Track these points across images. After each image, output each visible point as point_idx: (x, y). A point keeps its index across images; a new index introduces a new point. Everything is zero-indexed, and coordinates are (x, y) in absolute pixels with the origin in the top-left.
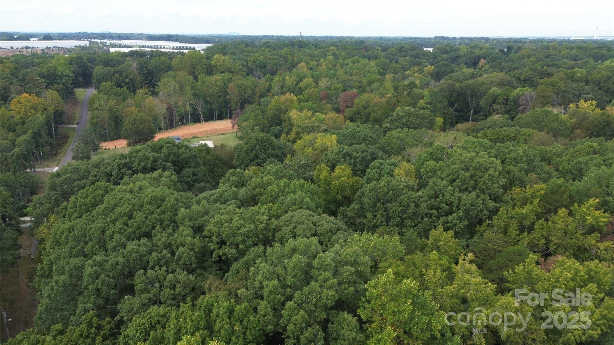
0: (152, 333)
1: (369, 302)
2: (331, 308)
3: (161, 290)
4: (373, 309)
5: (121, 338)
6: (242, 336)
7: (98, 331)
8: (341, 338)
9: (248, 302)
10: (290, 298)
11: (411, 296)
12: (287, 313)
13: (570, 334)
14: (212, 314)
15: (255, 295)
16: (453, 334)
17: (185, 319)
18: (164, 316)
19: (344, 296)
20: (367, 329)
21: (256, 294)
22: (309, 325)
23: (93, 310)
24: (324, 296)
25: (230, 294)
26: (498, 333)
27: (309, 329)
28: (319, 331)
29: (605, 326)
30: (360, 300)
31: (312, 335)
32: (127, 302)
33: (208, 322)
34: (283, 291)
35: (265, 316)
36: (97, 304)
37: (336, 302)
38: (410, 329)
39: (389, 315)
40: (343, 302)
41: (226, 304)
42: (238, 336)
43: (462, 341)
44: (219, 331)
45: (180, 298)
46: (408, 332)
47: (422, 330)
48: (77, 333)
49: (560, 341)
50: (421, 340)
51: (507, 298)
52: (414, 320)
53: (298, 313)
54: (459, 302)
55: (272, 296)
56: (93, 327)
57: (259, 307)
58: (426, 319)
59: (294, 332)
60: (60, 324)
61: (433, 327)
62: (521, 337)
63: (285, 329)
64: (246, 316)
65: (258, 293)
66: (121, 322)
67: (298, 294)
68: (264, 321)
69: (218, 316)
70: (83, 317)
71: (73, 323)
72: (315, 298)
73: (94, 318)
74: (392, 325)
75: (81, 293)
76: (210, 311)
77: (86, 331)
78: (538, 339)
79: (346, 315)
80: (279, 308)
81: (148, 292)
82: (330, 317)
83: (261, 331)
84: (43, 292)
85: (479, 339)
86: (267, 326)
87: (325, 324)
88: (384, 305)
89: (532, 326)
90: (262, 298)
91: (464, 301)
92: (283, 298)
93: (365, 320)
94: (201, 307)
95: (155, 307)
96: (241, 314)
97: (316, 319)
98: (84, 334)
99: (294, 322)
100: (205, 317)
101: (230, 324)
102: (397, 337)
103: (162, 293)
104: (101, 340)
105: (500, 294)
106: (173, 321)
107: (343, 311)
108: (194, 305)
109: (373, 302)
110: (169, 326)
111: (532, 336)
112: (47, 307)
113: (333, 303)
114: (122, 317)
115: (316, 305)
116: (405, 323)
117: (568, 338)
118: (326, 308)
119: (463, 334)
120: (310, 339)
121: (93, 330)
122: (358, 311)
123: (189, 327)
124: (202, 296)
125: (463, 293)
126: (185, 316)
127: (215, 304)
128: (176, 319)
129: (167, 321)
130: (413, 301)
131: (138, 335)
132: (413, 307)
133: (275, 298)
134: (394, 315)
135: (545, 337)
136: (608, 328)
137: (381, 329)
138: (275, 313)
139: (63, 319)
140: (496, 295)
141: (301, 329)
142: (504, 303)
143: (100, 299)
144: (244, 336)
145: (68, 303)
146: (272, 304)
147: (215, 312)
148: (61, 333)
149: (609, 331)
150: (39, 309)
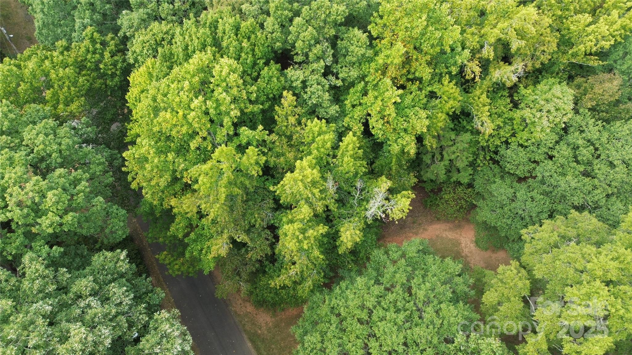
0: (160, 50)
1: (381, 17)
2: (341, 24)
3: (160, 5)
4: (385, 25)
5: (130, 53)
6: (251, 53)
7: (104, 47)
8: (350, 54)
9: (254, 18)
10: (297, 14)
11: (427, 11)
12: (295, 29)
13: (582, 45)
14: (218, 31)
15: (260, 11)
16: (463, 49)
17: (190, 36)
18: (167, 33)
19: (355, 11)
20: (377, 45)
21: (261, 9)
22: (318, 42)
23: (91, 26)
24: (334, 12)
25: (234, 9)
26: (509, 45)
27: (318, 46)
28: (328, 47)
29: (621, 37)
30: (372, 15)
31: (321, 51)
32: (126, 17)
33: (214, 38)
34: (290, 6)
35: (273, 33)
36: (95, 19)
37: (346, 18)
38: (421, 45)
39: (401, 31)
40: (354, 17)
41: (231, 20)
42: (247, 53)
43: (471, 55)
44: (228, 48)
45: (181, 14)
46: (419, 48)
47: (432, 46)
48: (83, 49)
49: (570, 52)
50: (430, 55)
51: (528, 9)
52: (426, 36)
53: (306, 30)
54: (477, 15)
55: (279, 12)
56: (97, 43)
57: (265, 24)
58: (438, 34)
59: (303, 49)
60: (63, 40)
61: (444, 42)
62: (532, 49)
63: (293, 46)
64: (253, 33)
65: (263, 8)
66: (125, 40)
67: (306, 9)
68: (272, 38)
69: (224, 33)
70: (84, 33)
71: (76, 40)
72: (324, 13)
73: (95, 34)
74: (403, 41)
75: (75, 8)
76: (216, 28)
77: (91, 46)
78: (548, 51)
79: (357, 32)
80: (287, 25)
81: (146, 7)
82: (340, 34)
83: (270, 48)
84: (34, 6)
85: (488, 52)
86: (275, 43)
87: (334, 41)
88: (397, 21)
89: (546, 38)
90: (268, 14)
91: (482, 14)
92: (290, 14)
93: (375, 36)
94: (206, 23)
95: (156, 23)
96: (247, 30)
97: (325, 36)
98: (90, 50)
99: (302, 39)
100: (211, 34)
101: (238, 40)
102: (407, 52)
103: (161, 8)
104: (109, 55)
105: (522, 5)
106: (178, 39)
107: (353, 27)
108: (197, 21)
109: (385, 17)
110: (176, 43)
111: (542, 48)
112: (44, 23)
113: (343, 20)
114: (125, 33)
115: (325, 21)
116: (417, 39)
117: (579, 50)
118: (336, 24)
119: (473, 48)
120: (318, 56)
121: (98, 46)
122: (369, 27)
123: (196, 44)
124: (205, 12)
125: (483, 5)
126: (189, 33)
127: (220, 20)
128: (182, 35)
129: (171, 39)
130: (428, 15)
131: (145, 51)
132: (428, 21)
133: (282, 14)
134: (407, 31)
135: (556, 49)
136: (623, 39)
137: (391, 45)
138: (282, 29)
139: (65, 35)
140: (518, 6)
141: (310, 45)
142: (524, 14)
143: (96, 14)
144: (253, 53)
145: (65, 18)
146: (279, 20)
147: (220, 27)
148: (68, 49)
149: (623, 41)
150: (36, 24)
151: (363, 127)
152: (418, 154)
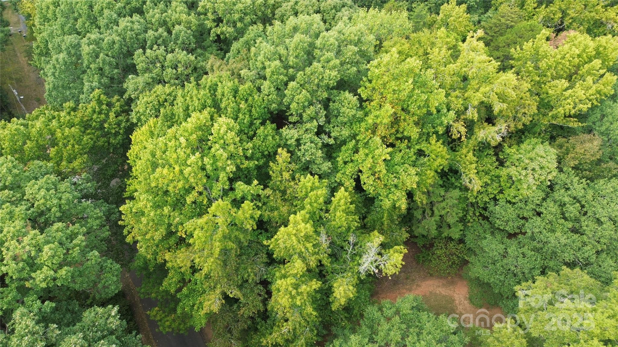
0: (162, 110)
1: (370, 81)
2: (332, 89)
3: (164, 70)
4: (374, 89)
5: (133, 114)
6: (248, 113)
7: (110, 107)
8: (341, 115)
9: (251, 82)
10: (292, 78)
11: (413, 75)
12: (290, 92)
13: (561, 108)
14: (217, 93)
15: (258, 76)
16: (449, 110)
17: (191, 98)
18: (170, 94)
19: (346, 76)
20: (367, 107)
21: (259, 74)
22: (311, 104)
23: (99, 89)
24: (326, 77)
25: (233, 74)
26: (491, 108)
27: (311, 107)
28: (321, 109)
29: (597, 100)
30: (362, 79)
31: (314, 112)
32: (132, 81)
33: (214, 100)
34: (286, 71)
35: (269, 95)
36: (103, 83)
37: (338, 82)
38: (408, 106)
39: (389, 93)
40: (345, 82)
41: (230, 84)
42: (244, 113)
43: (456, 116)
44: (226, 108)
45: (183, 78)
46: (406, 109)
47: (419, 107)
48: (90, 110)
49: (550, 114)
50: (417, 115)
51: (508, 75)
52: (413, 98)
53: (300, 93)
54: (459, 80)
55: (275, 77)
56: (103, 104)
57: (262, 87)
58: (424, 97)
59: (297, 110)
60: (71, 101)
61: (430, 104)
62: (513, 111)
63: (288, 107)
64: (251, 95)
65: (260, 73)
66: (130, 101)
67: (301, 75)
68: (268, 99)
69: (223, 95)
70: (92, 95)
71: (84, 101)
72: (318, 78)
73: (102, 96)
74: (391, 103)
75: (84, 72)
76: (215, 90)
77: (97, 107)
78: (529, 113)
79: (347, 95)
80: (282, 88)
81: (151, 72)
82: (332, 97)
83: (266, 109)
84: (46, 70)
85: (472, 114)
86: (271, 105)
87: (326, 103)
88: (384, 85)
89: (526, 101)
90: (265, 79)
91: (465, 79)
92: (285, 79)
93: (365, 99)
94: (206, 86)
95: (160, 86)
96: (245, 93)
97: (318, 98)
98: (97, 110)
99: (297, 101)
100: (211, 96)
101: (236, 102)
102: (395, 113)
103: (165, 73)
104: (114, 115)
105: (502, 72)
106: (180, 100)
107: (344, 91)
108: (198, 85)
109: (374, 81)
110: (177, 104)
111: (523, 111)
112: (54, 85)
113: (335, 84)
114: (130, 95)
115: (318, 86)
116: (404, 101)
117: (558, 112)
118: (328, 88)
119: (458, 109)
120: (312, 116)
121: (104, 107)
122: (359, 91)
123: (196, 105)
124: (205, 76)
125: (465, 72)
126: (191, 95)
127: (219, 84)
128: (183, 97)
129: (174, 100)
130: (414, 80)
131: (148, 111)
132: (414, 85)
133: (277, 79)
134: (394, 94)
135: (536, 111)
136: (599, 102)
137: (380, 106)
138: (278, 92)
139: (73, 97)
140: (498, 73)
141: (304, 107)
142: (503, 80)
143: (105, 78)
144: (250, 113)
145: (74, 81)
146: (275, 84)
147: (219, 90)
148: (74, 109)
149: (599, 105)
150: (47, 87)
151: (355, 183)
152: (409, 209)
